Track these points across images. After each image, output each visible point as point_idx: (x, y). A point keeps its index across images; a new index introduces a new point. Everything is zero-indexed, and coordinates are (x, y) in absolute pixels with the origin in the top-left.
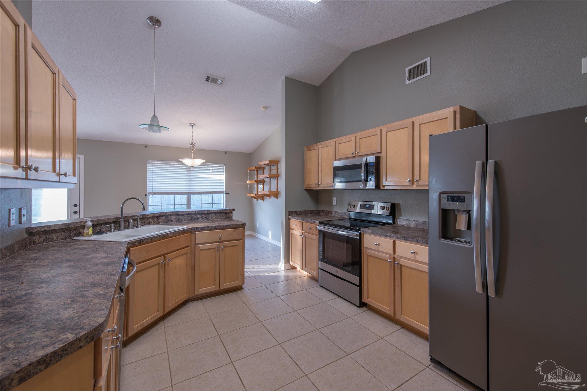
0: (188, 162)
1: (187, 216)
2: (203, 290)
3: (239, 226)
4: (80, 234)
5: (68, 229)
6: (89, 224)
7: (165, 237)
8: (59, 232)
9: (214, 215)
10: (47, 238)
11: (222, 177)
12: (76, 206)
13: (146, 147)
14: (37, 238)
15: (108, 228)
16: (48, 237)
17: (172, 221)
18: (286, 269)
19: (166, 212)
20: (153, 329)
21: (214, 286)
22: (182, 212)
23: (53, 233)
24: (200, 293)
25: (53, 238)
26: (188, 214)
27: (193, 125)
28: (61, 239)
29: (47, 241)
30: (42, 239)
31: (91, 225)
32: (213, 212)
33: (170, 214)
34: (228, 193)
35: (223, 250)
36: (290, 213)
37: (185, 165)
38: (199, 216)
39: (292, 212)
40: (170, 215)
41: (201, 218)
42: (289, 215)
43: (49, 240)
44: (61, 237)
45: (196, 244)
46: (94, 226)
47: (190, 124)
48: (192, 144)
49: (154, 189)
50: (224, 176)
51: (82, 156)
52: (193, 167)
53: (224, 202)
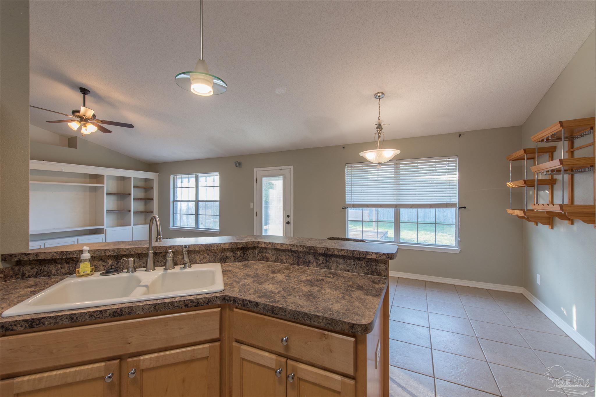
0: (371, 156)
5: (75, 259)
6: (86, 256)
8: (60, 263)
10: (41, 270)
11: (454, 179)
12: (288, 216)
13: (344, 147)
14: (27, 270)
15: (143, 263)
16: (44, 269)
19: (259, 243)
23: (52, 264)
25: (50, 271)
27: (379, 96)
28: (63, 273)
29: (42, 274)
30: (35, 271)
33: (263, 245)
34: (465, 208)
40: (265, 248)
43: (45, 273)
44: (63, 271)
47: (376, 94)
48: (379, 126)
49: (352, 200)
50: (457, 176)
51: (292, 167)
52: (379, 163)
53: (456, 223)
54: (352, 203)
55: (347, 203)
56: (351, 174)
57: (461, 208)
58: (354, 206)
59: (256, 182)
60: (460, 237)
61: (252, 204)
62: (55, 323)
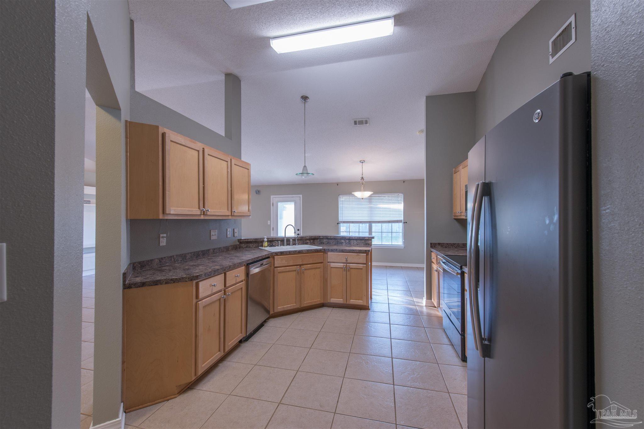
0: (358, 194)
1: (334, 240)
2: (333, 300)
3: (362, 252)
4: (262, 246)
5: (257, 242)
6: (266, 240)
7: (300, 252)
9: (355, 241)
11: (400, 206)
12: (298, 230)
13: (338, 184)
14: (243, 245)
15: (277, 244)
17: (324, 243)
18: (427, 305)
19: (320, 236)
20: (293, 315)
21: (342, 300)
22: (331, 237)
24: (331, 301)
26: (335, 239)
27: (362, 162)
29: (248, 247)
30: (246, 246)
31: (267, 240)
32: (353, 238)
33: (322, 237)
34: (406, 223)
35: (349, 271)
36: (432, 244)
37: (356, 197)
38: (343, 241)
39: (435, 244)
40: (323, 239)
41: (345, 243)
42: (431, 247)
44: (254, 246)
45: (328, 262)
46: (268, 241)
47: (360, 161)
48: (362, 178)
49: (343, 218)
50: (403, 205)
51: (301, 196)
52: (362, 199)
53: (402, 231)
54: (343, 220)
55: (340, 220)
56: (342, 202)
57: (405, 223)
58: (344, 222)
59: (273, 206)
60: (404, 239)
61: (269, 221)
62: (286, 253)
